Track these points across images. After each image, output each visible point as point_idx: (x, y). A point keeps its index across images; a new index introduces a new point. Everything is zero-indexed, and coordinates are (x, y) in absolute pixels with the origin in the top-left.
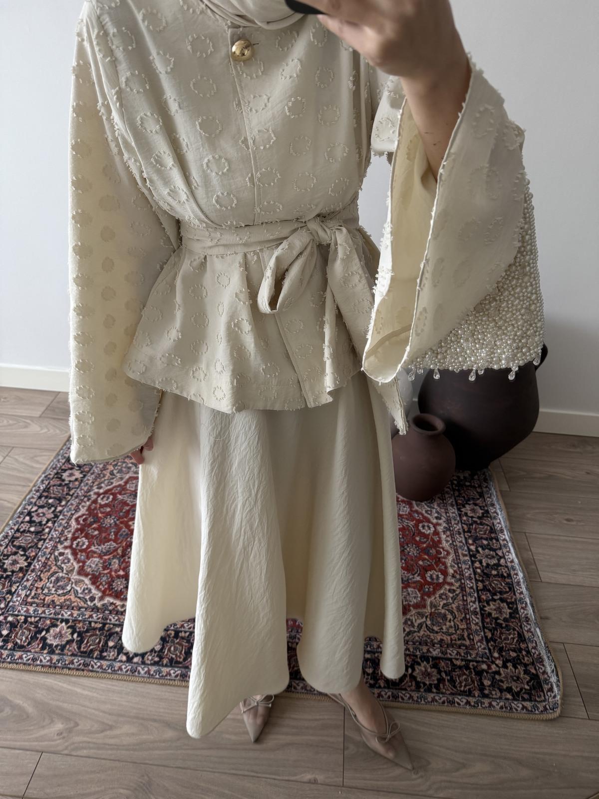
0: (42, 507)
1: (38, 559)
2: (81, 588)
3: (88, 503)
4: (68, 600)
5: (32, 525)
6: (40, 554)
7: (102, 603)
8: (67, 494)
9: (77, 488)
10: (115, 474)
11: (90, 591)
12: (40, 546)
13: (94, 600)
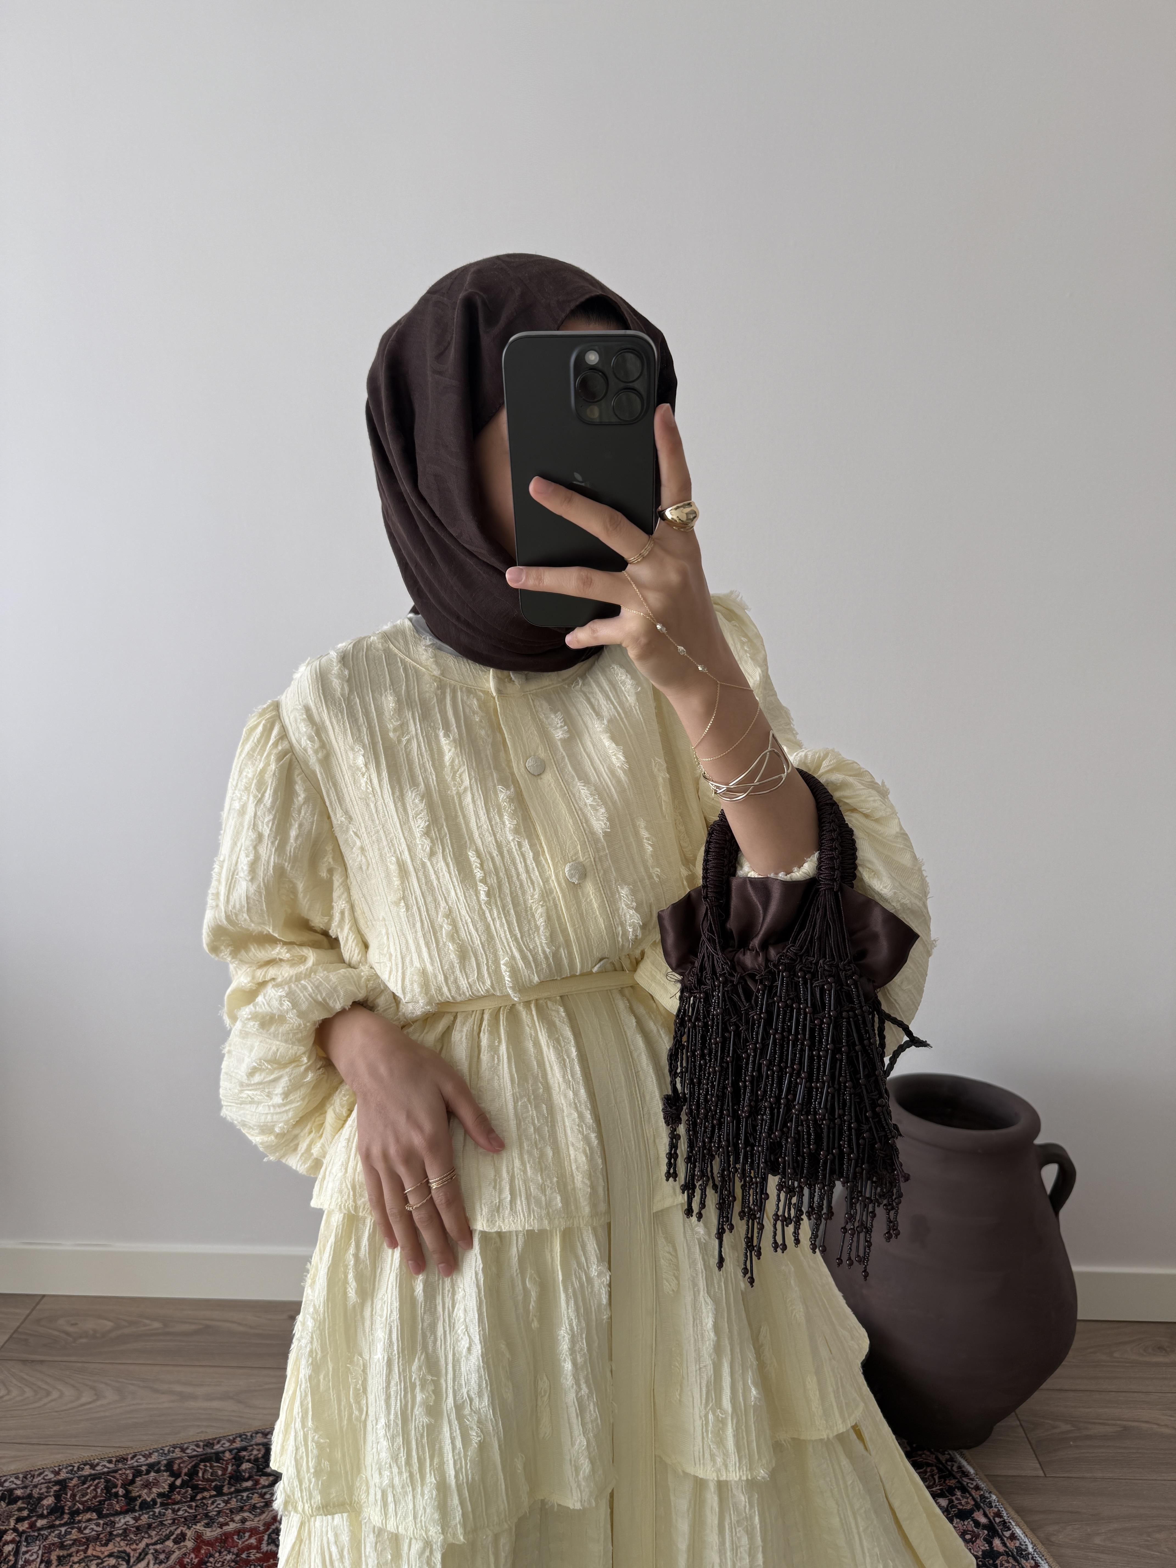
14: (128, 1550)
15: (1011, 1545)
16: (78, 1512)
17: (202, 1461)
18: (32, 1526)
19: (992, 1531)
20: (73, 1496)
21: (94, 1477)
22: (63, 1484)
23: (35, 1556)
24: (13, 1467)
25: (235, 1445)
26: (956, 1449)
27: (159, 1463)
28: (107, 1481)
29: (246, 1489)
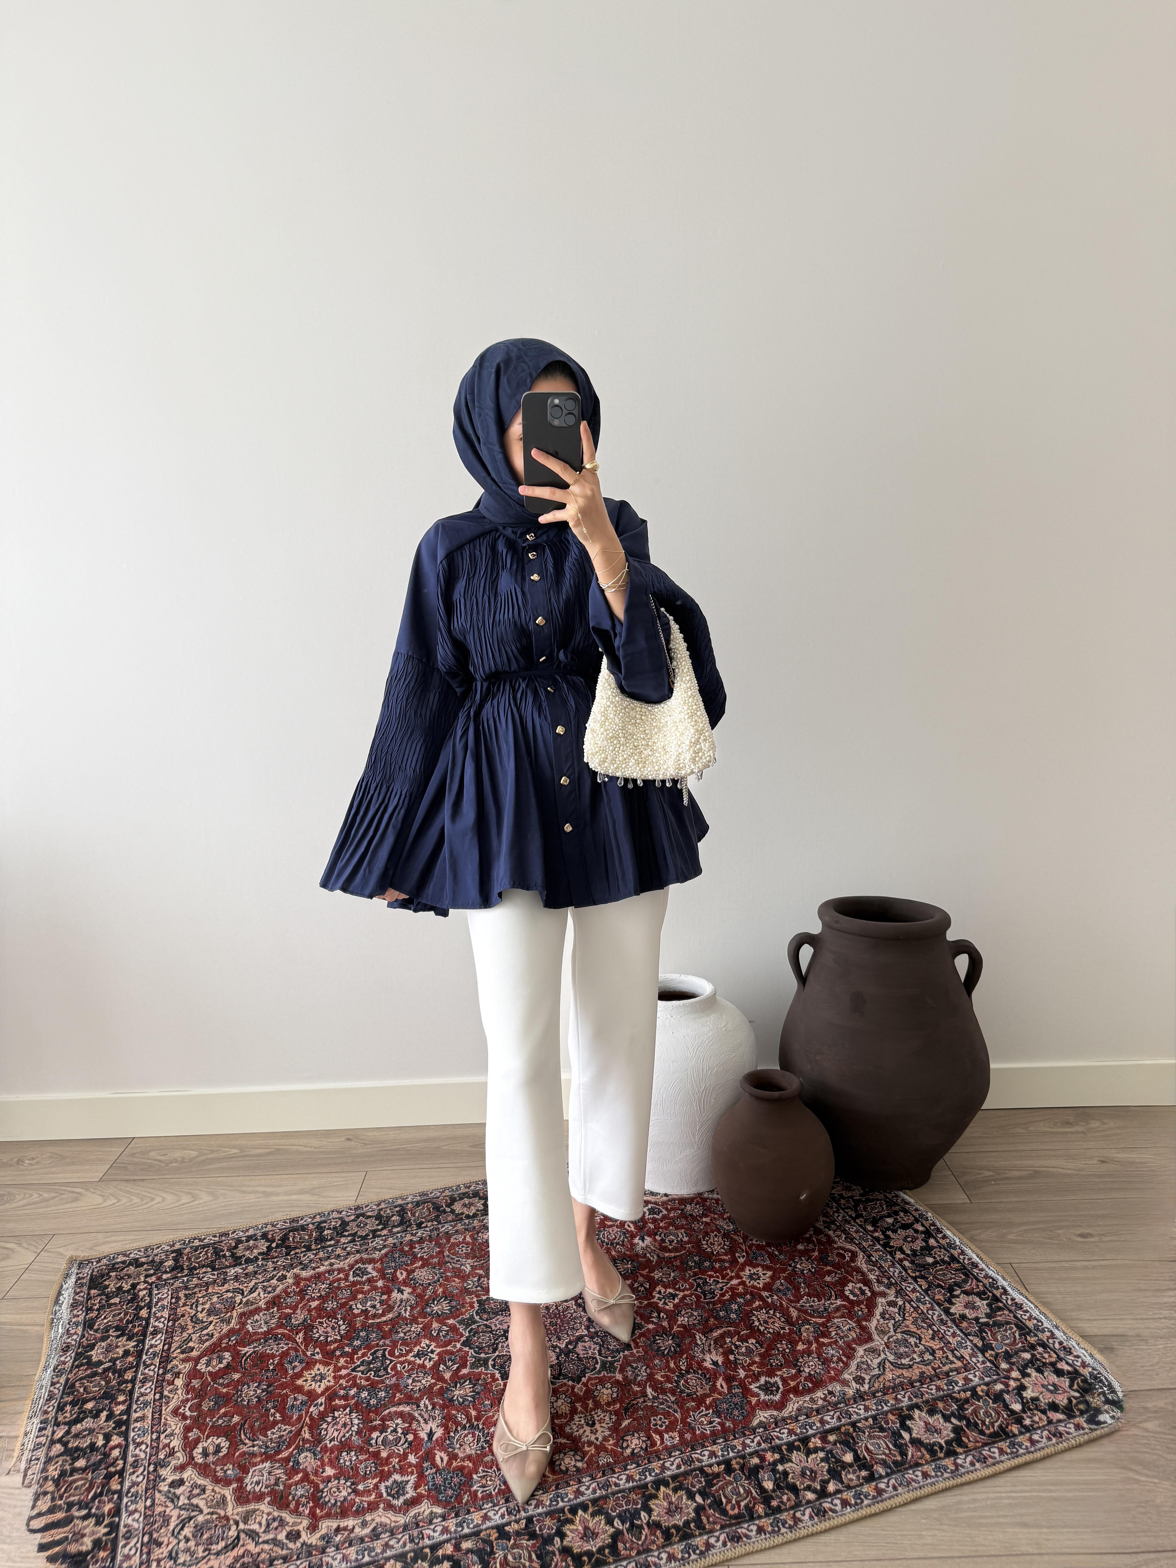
0: (77, 1421)
1: (127, 1511)
2: (260, 1524)
3: (179, 1382)
4: (243, 1556)
5: (76, 1455)
6: (125, 1500)
7: (318, 1535)
8: (120, 1384)
9: (137, 1366)
10: (205, 1320)
11: (282, 1523)
12: (115, 1486)
13: (298, 1535)
14: (241, 1287)
15: (943, 1242)
16: (195, 1268)
17: (290, 1231)
18: (159, 1278)
19: (928, 1234)
20: (189, 1259)
21: (204, 1247)
22: (179, 1252)
23: (166, 1295)
24: (135, 1245)
25: (315, 1220)
26: (901, 1190)
27: (255, 1235)
28: (215, 1248)
29: (330, 1246)
